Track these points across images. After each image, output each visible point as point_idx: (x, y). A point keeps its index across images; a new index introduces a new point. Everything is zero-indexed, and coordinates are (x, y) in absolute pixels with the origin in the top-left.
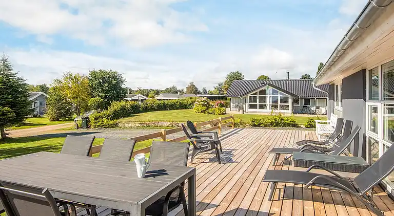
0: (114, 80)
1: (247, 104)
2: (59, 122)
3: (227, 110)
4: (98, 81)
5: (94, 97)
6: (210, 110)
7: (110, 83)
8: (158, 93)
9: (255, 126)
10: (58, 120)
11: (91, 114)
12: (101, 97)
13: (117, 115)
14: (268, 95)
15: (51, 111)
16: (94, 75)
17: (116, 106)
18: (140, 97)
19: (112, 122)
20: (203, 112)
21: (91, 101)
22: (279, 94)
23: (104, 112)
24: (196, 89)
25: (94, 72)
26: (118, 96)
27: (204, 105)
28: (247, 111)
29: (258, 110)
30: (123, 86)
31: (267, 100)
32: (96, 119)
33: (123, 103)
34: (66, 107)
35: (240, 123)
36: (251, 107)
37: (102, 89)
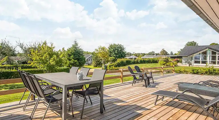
0: (120, 49)
1: (193, 61)
2: (97, 67)
3: (179, 64)
4: (113, 49)
5: (111, 56)
6: (168, 64)
7: (118, 50)
8: (144, 55)
9: (194, 73)
10: (96, 67)
11: (108, 64)
12: (114, 57)
13: (119, 65)
14: (209, 55)
15: (94, 63)
16: (111, 46)
17: (119, 61)
18: (133, 57)
19: (116, 68)
20: (164, 64)
21: (110, 58)
22: (217, 54)
23: (114, 63)
24: (166, 53)
25: (112, 45)
26: (121, 56)
27: (165, 61)
28: (193, 65)
29: (201, 64)
30: (124, 51)
31: (208, 58)
32: (110, 67)
33: (123, 59)
34: (99, 61)
35: (184, 71)
36: (196, 62)
37: (115, 53)
